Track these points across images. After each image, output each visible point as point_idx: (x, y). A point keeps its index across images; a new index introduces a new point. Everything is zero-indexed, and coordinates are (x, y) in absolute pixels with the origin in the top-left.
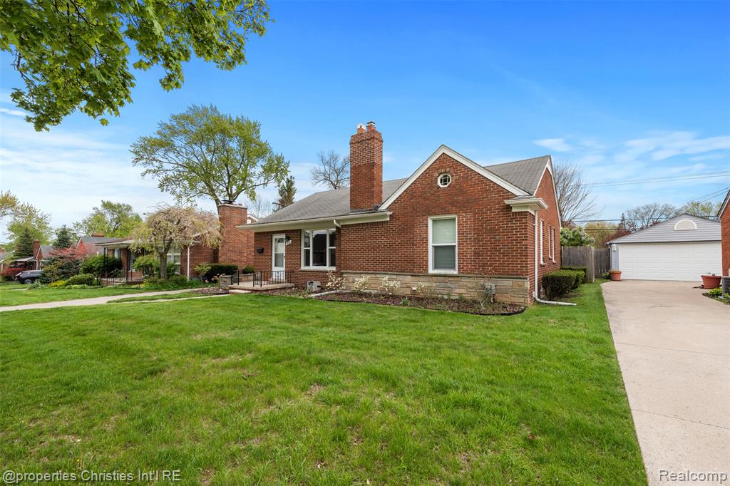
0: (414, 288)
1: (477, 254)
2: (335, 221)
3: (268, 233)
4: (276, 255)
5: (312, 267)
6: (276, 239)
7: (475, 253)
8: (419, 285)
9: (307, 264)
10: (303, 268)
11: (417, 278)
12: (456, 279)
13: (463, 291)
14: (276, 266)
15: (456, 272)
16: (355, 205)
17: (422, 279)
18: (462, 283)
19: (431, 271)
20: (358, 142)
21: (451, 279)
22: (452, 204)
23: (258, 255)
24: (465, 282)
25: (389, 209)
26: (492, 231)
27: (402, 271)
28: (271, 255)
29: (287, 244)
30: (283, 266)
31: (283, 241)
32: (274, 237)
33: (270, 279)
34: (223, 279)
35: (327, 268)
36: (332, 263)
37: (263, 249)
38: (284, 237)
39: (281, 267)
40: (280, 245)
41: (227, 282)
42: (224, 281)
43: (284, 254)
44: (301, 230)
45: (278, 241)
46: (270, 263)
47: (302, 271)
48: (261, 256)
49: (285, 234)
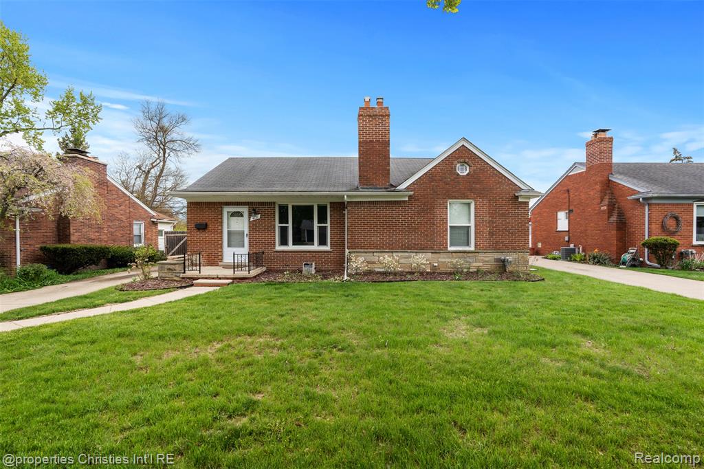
0: (436, 264)
1: (491, 234)
2: (345, 197)
3: (215, 203)
4: (229, 233)
5: (291, 247)
6: (228, 212)
7: (490, 232)
8: (442, 261)
9: (284, 241)
10: (278, 248)
11: (438, 255)
12: (474, 254)
13: (481, 264)
14: (229, 246)
15: (472, 248)
16: (365, 181)
17: (442, 255)
18: (479, 258)
19: (450, 249)
20: (370, 116)
21: (468, 255)
22: (471, 190)
23: (195, 232)
24: (481, 257)
25: (408, 188)
26: (503, 215)
27: (422, 249)
28: (222, 233)
29: (252, 219)
30: (243, 246)
31: (240, 214)
32: (226, 210)
33: (220, 263)
34: (166, 266)
35: (315, 247)
36: (322, 241)
37: (206, 224)
38: (245, 210)
39: (239, 247)
40: (234, 219)
41: (175, 270)
42: (169, 269)
43: (246, 232)
44: (274, 203)
45: (234, 214)
46: (220, 242)
47: (276, 252)
48: (201, 234)
49: (248, 206)
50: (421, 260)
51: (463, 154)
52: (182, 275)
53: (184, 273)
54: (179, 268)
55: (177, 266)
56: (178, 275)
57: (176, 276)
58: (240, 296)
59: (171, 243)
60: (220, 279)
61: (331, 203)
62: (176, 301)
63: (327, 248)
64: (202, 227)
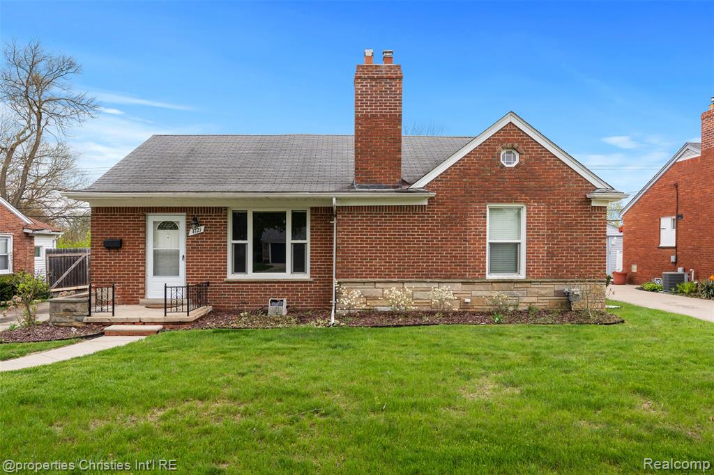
0: (468, 300)
1: (550, 254)
2: (334, 199)
3: (134, 209)
4: (156, 254)
5: (250, 275)
6: (154, 222)
7: (548, 253)
8: (477, 295)
9: (240, 266)
10: (232, 276)
11: (470, 287)
12: (524, 285)
13: (534, 299)
14: (155, 274)
15: (522, 276)
16: (364, 175)
17: (477, 287)
18: (532, 290)
19: (490, 277)
20: (372, 79)
21: (518, 285)
22: (522, 190)
23: (104, 253)
24: (535, 288)
25: (428, 187)
26: (568, 226)
27: (448, 277)
28: (144, 254)
29: (191, 233)
30: (177, 274)
31: (173, 226)
32: (152, 219)
33: (141, 300)
34: (62, 305)
35: (288, 275)
36: (299, 266)
37: (121, 241)
38: (181, 219)
39: (171, 275)
40: (163, 233)
41: (75, 311)
42: (67, 310)
43: (183, 252)
44: (226, 209)
45: (164, 226)
46: (141, 268)
47: (229, 282)
48: (113, 256)
49: (185, 214)
50: (446, 293)
51: (511, 137)
52: (86, 319)
53: (90, 315)
54: (81, 309)
55: (79, 305)
56: (80, 318)
57: (77, 320)
58: (179, 349)
59: (57, 266)
60: (144, 324)
61: (312, 209)
62: (85, 357)
63: (305, 276)
64: (114, 245)
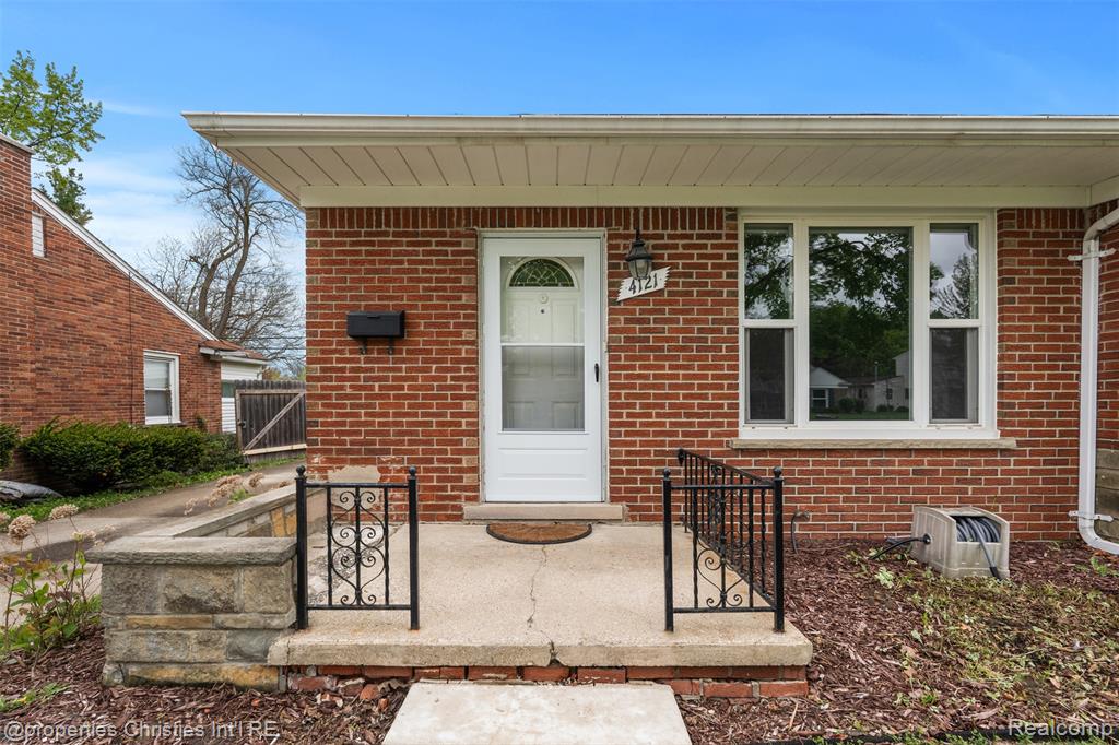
3: (442, 216)
4: (510, 362)
5: (803, 428)
9: (769, 405)
10: (754, 433)
14: (509, 423)
23: (348, 356)
28: (474, 361)
29: (625, 293)
30: (576, 422)
32: (498, 250)
33: (468, 508)
34: (163, 579)
35: (920, 428)
36: (952, 401)
37: (403, 316)
38: (587, 251)
39: (554, 426)
40: (529, 299)
41: (229, 608)
42: (186, 604)
43: (594, 353)
44: (733, 213)
45: (530, 274)
46: (467, 406)
47: (745, 451)
48: (379, 367)
49: (602, 231)
52: (282, 647)
53: (301, 624)
54: (254, 596)
55: (245, 577)
57: (237, 654)
59: (254, 412)
61: (1004, 215)
63: (983, 429)
64: (380, 332)
